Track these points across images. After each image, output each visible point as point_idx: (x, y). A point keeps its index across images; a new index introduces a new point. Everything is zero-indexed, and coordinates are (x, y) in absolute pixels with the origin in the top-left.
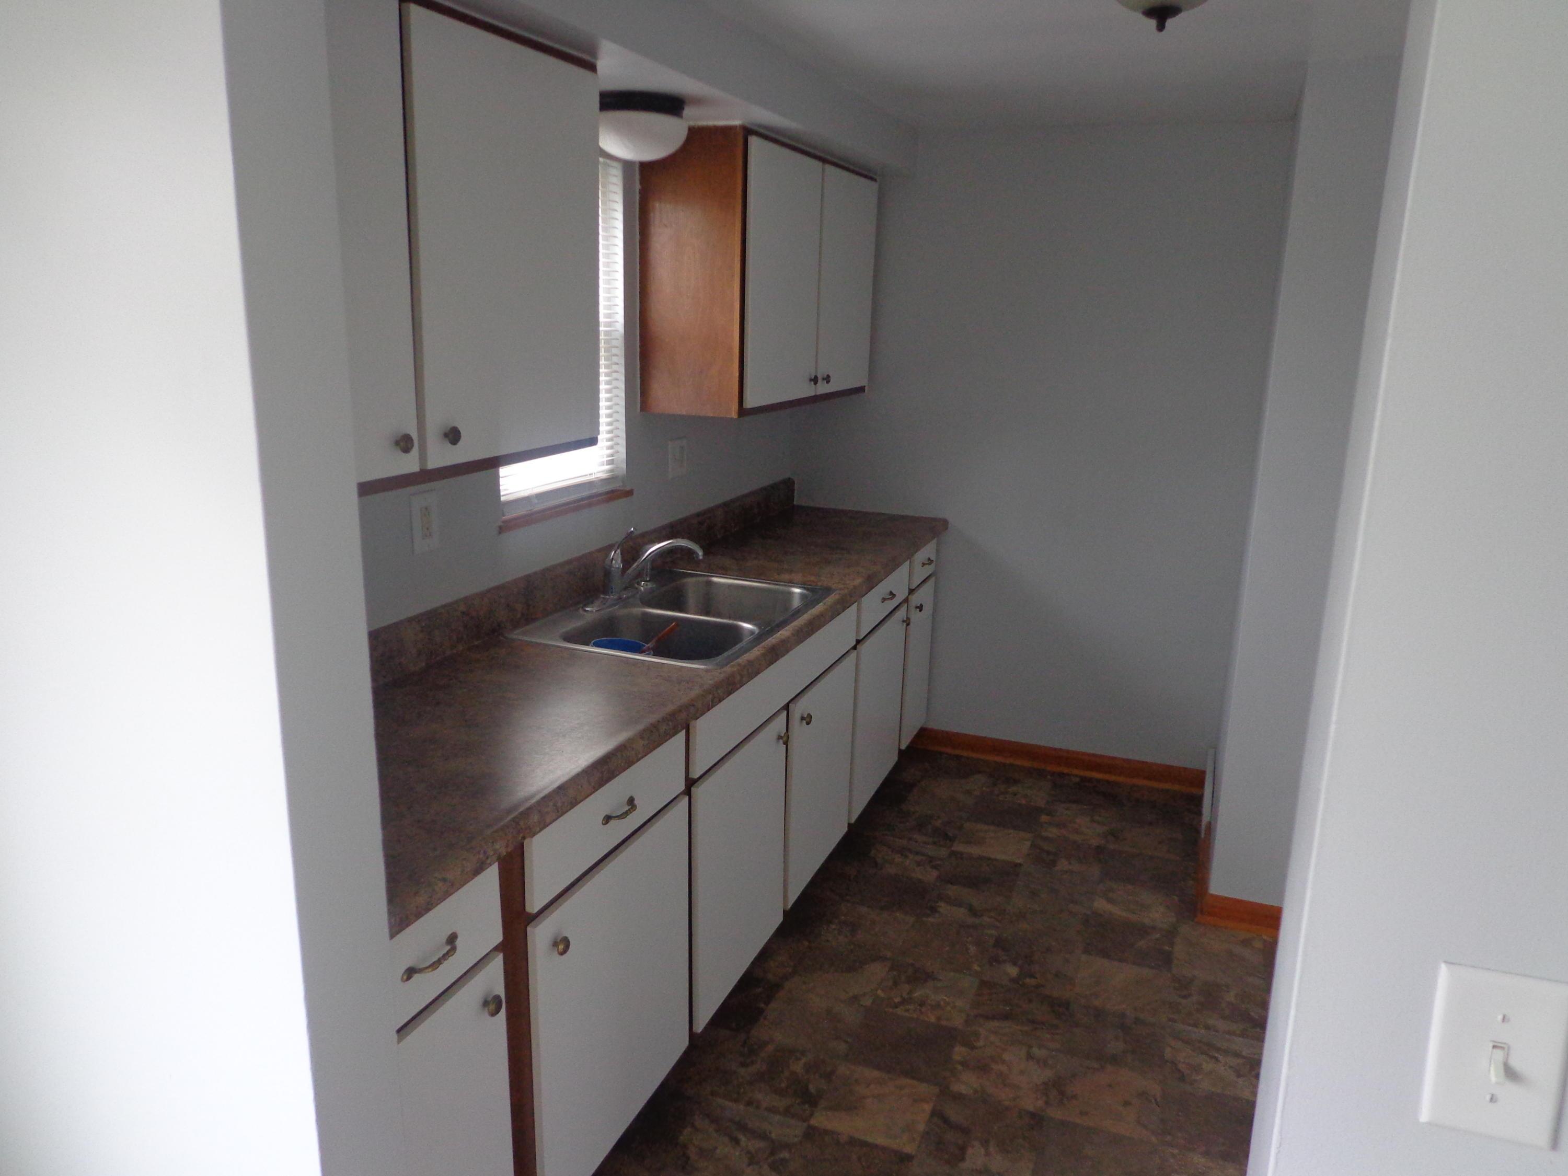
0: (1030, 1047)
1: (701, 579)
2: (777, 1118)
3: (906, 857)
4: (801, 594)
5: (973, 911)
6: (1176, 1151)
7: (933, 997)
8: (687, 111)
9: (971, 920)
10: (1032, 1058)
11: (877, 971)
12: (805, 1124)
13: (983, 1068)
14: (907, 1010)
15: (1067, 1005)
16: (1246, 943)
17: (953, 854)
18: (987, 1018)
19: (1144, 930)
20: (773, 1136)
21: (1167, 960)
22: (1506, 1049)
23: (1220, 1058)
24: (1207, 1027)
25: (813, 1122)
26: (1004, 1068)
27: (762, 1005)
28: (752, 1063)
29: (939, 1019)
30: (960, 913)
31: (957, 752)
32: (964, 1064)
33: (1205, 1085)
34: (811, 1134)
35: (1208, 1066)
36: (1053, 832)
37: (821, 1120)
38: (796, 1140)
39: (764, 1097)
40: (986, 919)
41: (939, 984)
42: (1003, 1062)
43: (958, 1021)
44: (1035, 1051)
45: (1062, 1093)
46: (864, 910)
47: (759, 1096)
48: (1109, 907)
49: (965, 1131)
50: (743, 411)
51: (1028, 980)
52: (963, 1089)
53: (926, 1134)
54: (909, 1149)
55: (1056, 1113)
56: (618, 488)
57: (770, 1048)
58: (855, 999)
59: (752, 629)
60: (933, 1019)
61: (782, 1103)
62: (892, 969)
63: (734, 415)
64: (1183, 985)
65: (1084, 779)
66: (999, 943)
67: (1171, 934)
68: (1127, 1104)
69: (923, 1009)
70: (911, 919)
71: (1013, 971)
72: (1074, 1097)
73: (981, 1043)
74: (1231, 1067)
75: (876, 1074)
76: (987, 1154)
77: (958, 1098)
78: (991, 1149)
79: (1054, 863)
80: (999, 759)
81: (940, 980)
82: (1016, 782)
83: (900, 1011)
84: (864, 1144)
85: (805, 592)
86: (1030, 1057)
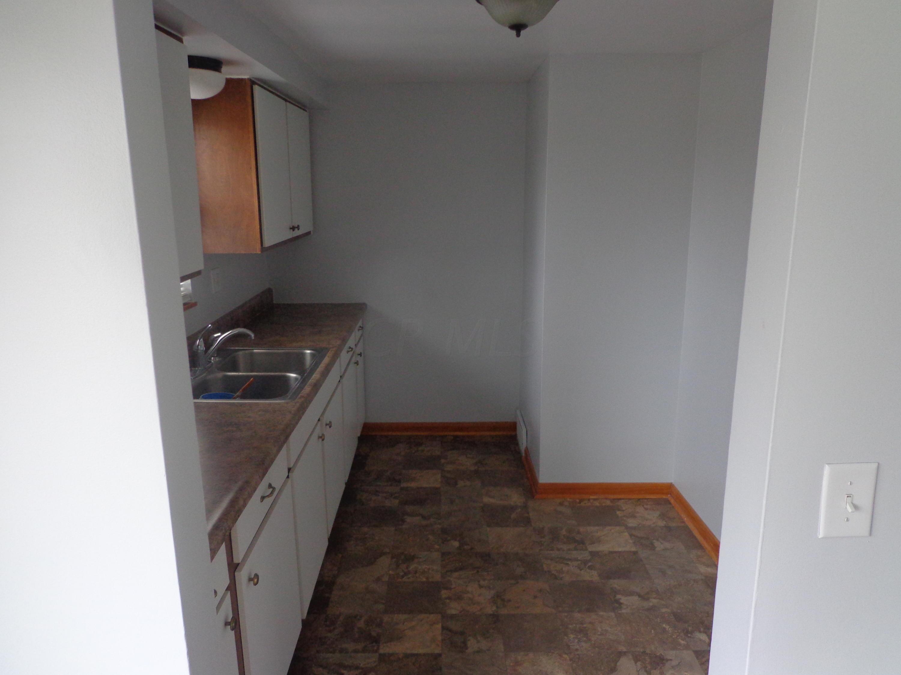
0: (479, 581)
1: (247, 352)
2: (359, 655)
3: (379, 495)
4: (311, 353)
5: (424, 517)
6: (566, 614)
7: (420, 568)
8: (224, 69)
9: (424, 523)
10: (482, 587)
11: (385, 562)
12: (377, 654)
13: (459, 598)
14: (409, 578)
15: (489, 555)
16: (561, 504)
17: (402, 489)
18: (451, 571)
19: (512, 508)
20: (361, 665)
21: (527, 521)
22: (852, 497)
23: (569, 563)
24: (558, 550)
25: (381, 651)
26: (470, 595)
27: (327, 595)
28: (334, 629)
29: (427, 578)
30: (417, 520)
31: (386, 434)
32: (449, 598)
33: (567, 579)
34: (383, 658)
35: (565, 569)
36: (449, 468)
37: (385, 649)
38: (375, 664)
39: (350, 646)
40: (432, 520)
41: (421, 560)
42: (468, 592)
43: (437, 577)
44: (482, 583)
45: (503, 600)
46: (365, 529)
47: (344, 646)
48: (492, 501)
49: (462, 633)
50: (263, 249)
51: (466, 547)
52: (454, 612)
53: (443, 640)
54: (437, 651)
55: (504, 611)
56: (189, 302)
57: (341, 618)
58: (378, 579)
59: (295, 376)
60: (424, 580)
61: (360, 646)
62: (392, 558)
63: (259, 252)
64: (540, 532)
65: (456, 437)
66: (444, 531)
67: (525, 507)
68: (535, 597)
69: (417, 575)
70: (393, 529)
71: (456, 544)
72: (509, 601)
73: (453, 586)
74: (576, 567)
75: (405, 616)
76: (478, 642)
77: (452, 617)
78: (479, 639)
79: (456, 484)
80: (409, 433)
81: (421, 558)
82: (420, 444)
83: (405, 579)
84: (413, 655)
85: (312, 352)
86: (481, 587)
